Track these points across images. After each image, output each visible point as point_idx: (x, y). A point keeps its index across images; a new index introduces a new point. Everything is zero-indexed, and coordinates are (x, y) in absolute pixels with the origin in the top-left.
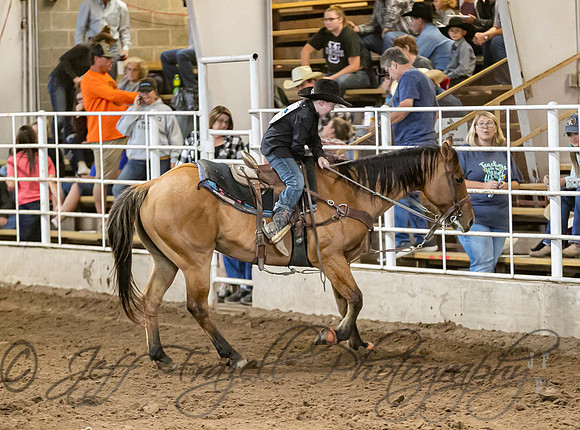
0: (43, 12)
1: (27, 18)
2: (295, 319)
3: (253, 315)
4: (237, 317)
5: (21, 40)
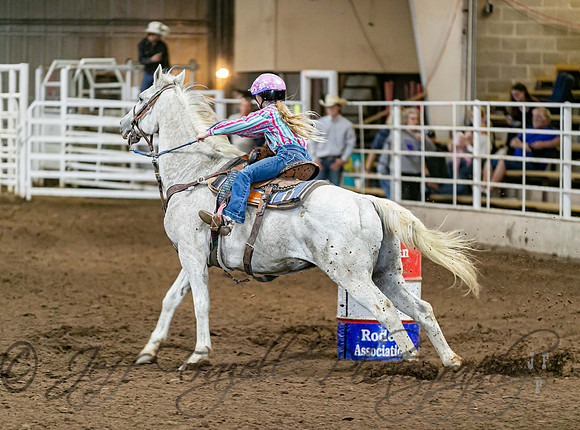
0: (482, 21)
1: (467, 26)
5: (463, 43)
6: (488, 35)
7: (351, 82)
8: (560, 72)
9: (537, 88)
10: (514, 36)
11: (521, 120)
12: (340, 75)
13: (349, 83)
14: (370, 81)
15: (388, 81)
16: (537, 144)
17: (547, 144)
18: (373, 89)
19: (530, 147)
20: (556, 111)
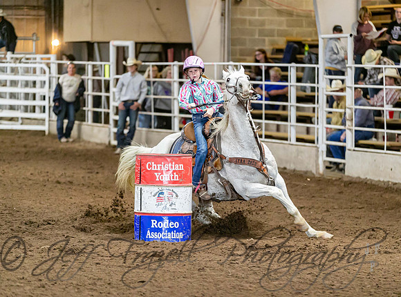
0: (234, 7)
1: (225, 10)
2: (369, 182)
3: (345, 179)
4: (336, 180)
5: (221, 22)
6: (239, 16)
7: (144, 49)
8: (288, 42)
9: (272, 54)
10: (257, 17)
11: (261, 75)
12: (136, 44)
13: (143, 50)
14: (157, 49)
15: (170, 48)
16: (273, 92)
17: (280, 92)
18: (159, 53)
19: (268, 93)
20: (285, 69)
